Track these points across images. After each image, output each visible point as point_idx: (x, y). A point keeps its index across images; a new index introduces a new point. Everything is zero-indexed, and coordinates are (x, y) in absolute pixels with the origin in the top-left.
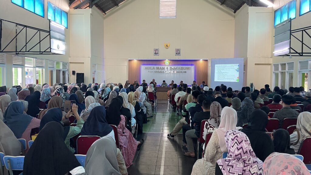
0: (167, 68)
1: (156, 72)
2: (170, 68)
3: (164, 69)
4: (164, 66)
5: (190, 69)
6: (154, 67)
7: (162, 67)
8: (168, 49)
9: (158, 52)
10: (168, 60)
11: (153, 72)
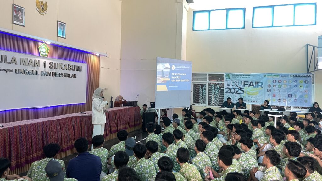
0: (44, 64)
1: (19, 72)
2: (51, 62)
3: (37, 64)
4: (36, 57)
5: (81, 71)
6: (15, 57)
7: (33, 59)
8: (43, 15)
9: (22, 17)
10: (45, 44)
11: (12, 71)
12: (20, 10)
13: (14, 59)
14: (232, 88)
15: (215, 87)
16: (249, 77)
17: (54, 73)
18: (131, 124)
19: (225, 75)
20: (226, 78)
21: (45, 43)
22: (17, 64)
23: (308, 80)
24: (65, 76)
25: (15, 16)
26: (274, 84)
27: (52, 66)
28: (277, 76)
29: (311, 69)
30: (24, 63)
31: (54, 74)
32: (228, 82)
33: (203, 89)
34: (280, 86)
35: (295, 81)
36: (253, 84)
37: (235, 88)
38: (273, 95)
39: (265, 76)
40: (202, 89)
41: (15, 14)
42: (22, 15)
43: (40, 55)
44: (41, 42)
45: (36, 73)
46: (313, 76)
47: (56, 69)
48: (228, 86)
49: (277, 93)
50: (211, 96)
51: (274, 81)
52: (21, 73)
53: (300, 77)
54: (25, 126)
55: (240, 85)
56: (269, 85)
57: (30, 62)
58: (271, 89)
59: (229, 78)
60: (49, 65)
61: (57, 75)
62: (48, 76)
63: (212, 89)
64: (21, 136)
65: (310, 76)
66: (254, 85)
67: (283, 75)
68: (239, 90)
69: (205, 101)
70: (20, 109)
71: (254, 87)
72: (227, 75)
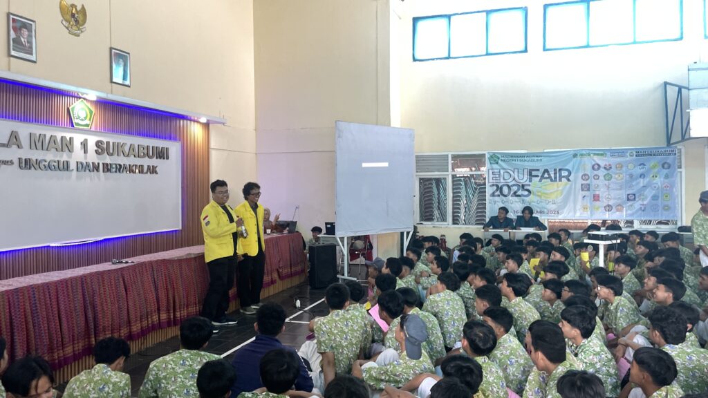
0: (84, 145)
1: (27, 164)
2: (98, 142)
3: (67, 145)
4: (65, 129)
5: (168, 158)
6: (16, 132)
7: (59, 135)
8: (79, 36)
9: (30, 42)
10: (85, 101)
11: (11, 163)
12: (25, 26)
13: (14, 136)
14: (504, 185)
15: (466, 184)
16: (541, 160)
17: (107, 165)
18: (285, 271)
19: (487, 156)
20: (491, 163)
21: (85, 99)
22: (22, 148)
23: (668, 161)
24: (131, 171)
25: (13, 39)
26: (596, 172)
27: (101, 148)
28: (602, 155)
29: (676, 137)
30: (39, 145)
31: (107, 168)
32: (496, 171)
33: (441, 189)
34: (608, 177)
35: (640, 165)
36: (549, 174)
37: (510, 184)
38: (594, 196)
39: (575, 156)
40: (438, 190)
41: (13, 35)
42: (30, 36)
43: (73, 126)
44: (75, 97)
45: (66, 167)
46: (681, 152)
47: (111, 155)
48: (494, 181)
49: (601, 192)
50: (459, 205)
51: (596, 167)
52: (33, 168)
53: (651, 155)
54: (43, 284)
55: (521, 176)
56: (585, 175)
57: (52, 141)
58: (589, 185)
59: (497, 163)
60: (96, 148)
61: (114, 170)
62: (93, 171)
63: (460, 188)
64: (37, 309)
65: (673, 153)
66: (553, 176)
67: (614, 153)
68: (518, 190)
69: (446, 216)
70: (33, 248)
71: (552, 180)
72: (491, 157)
